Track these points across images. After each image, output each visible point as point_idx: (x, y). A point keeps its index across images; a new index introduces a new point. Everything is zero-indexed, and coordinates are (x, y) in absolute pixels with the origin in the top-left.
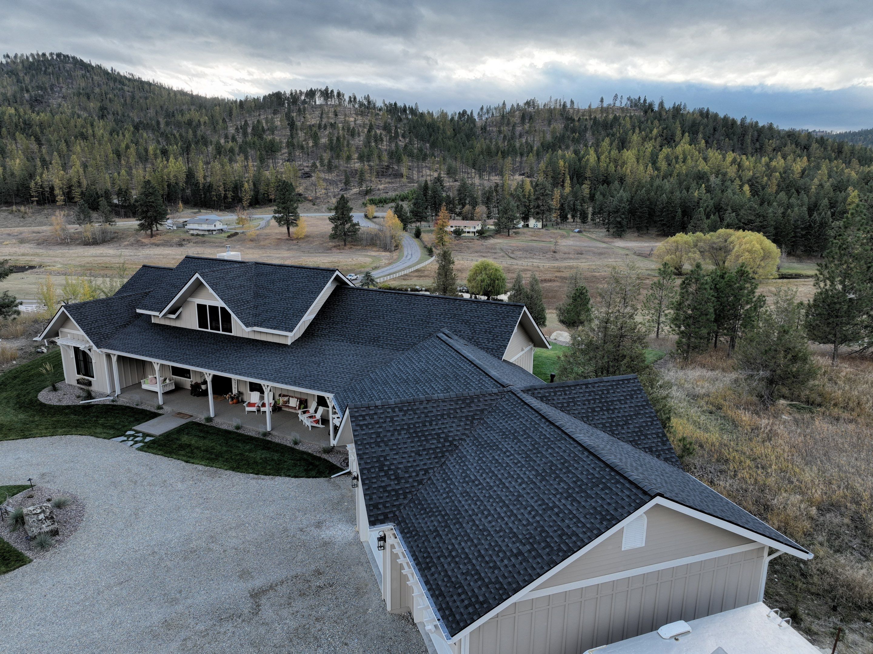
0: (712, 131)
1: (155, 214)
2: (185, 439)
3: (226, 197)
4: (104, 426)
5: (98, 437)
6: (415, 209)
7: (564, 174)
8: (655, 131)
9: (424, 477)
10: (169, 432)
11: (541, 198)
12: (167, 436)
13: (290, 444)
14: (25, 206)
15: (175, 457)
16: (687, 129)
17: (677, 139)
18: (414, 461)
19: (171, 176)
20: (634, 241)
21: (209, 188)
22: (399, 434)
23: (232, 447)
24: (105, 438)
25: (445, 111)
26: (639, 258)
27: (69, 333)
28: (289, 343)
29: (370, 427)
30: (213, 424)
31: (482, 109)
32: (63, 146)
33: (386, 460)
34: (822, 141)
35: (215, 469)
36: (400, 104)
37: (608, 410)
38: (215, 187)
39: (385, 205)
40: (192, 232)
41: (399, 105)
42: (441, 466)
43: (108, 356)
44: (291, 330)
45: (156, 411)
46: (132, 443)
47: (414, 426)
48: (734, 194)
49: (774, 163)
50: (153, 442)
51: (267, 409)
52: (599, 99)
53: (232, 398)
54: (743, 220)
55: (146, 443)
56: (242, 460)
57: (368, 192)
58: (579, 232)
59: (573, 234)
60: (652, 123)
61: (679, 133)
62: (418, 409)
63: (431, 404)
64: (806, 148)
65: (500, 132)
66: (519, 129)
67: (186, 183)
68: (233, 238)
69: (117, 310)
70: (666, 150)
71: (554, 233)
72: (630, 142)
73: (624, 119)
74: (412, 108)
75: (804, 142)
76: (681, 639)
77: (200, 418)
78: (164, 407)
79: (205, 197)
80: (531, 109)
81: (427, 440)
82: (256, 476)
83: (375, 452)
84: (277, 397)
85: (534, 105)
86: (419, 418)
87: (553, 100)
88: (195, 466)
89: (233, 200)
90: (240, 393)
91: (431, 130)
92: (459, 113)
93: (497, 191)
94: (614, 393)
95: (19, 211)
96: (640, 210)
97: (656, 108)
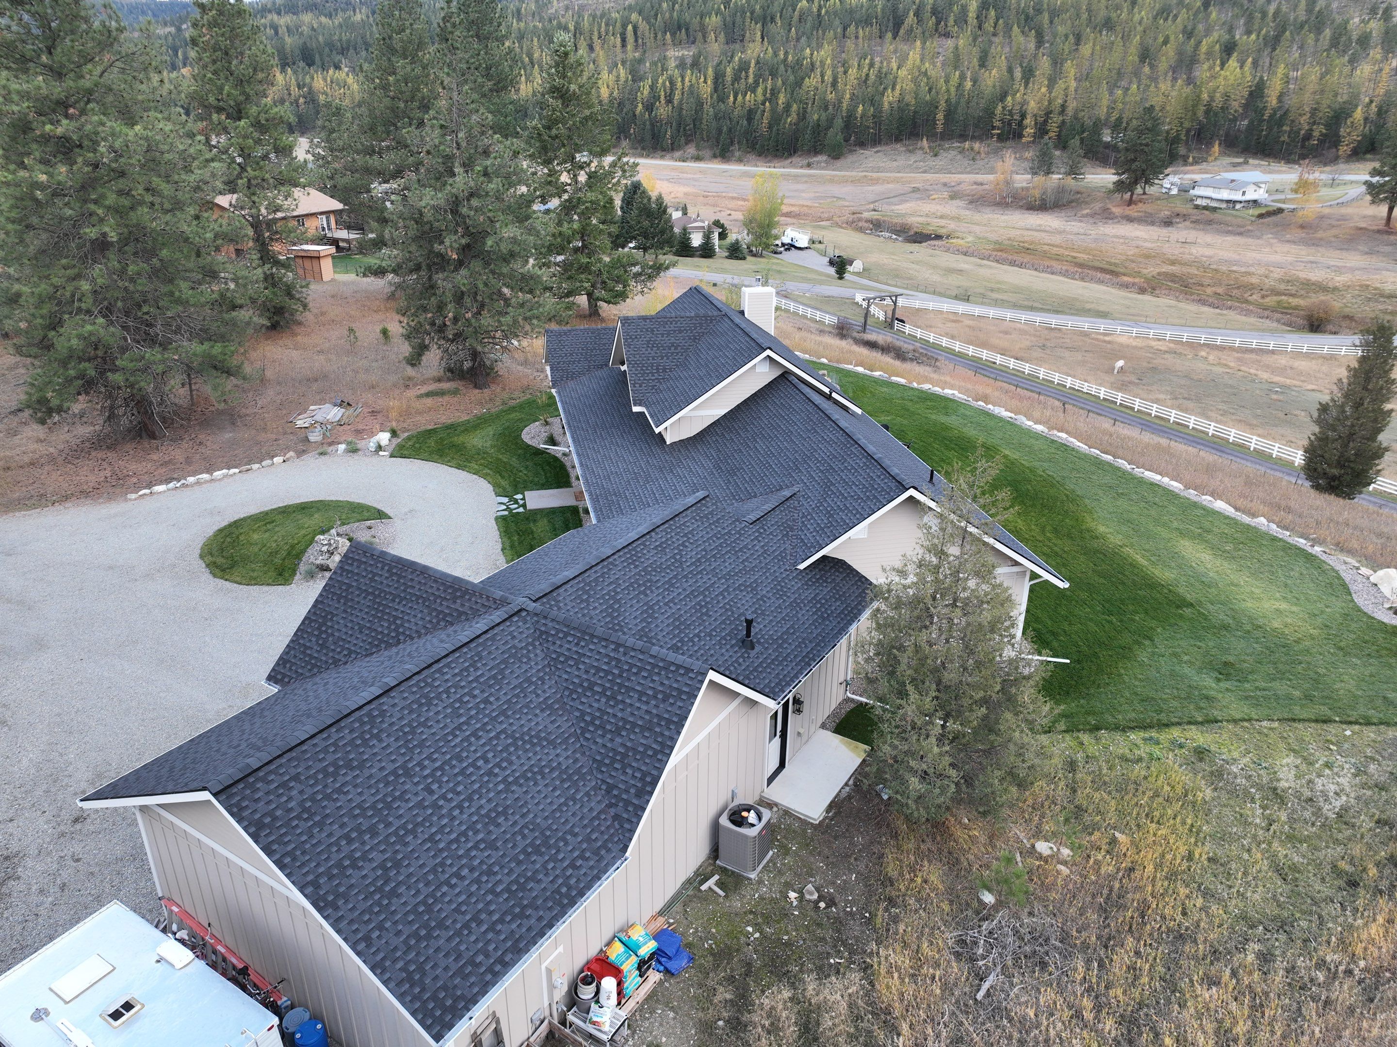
1: (1144, 166)
2: (539, 523)
3: (1308, 136)
10: (542, 509)
12: (535, 514)
21: (1280, 118)
24: (496, 493)
29: (349, 575)
40: (1199, 202)
46: (503, 508)
55: (511, 513)
68: (1266, 220)
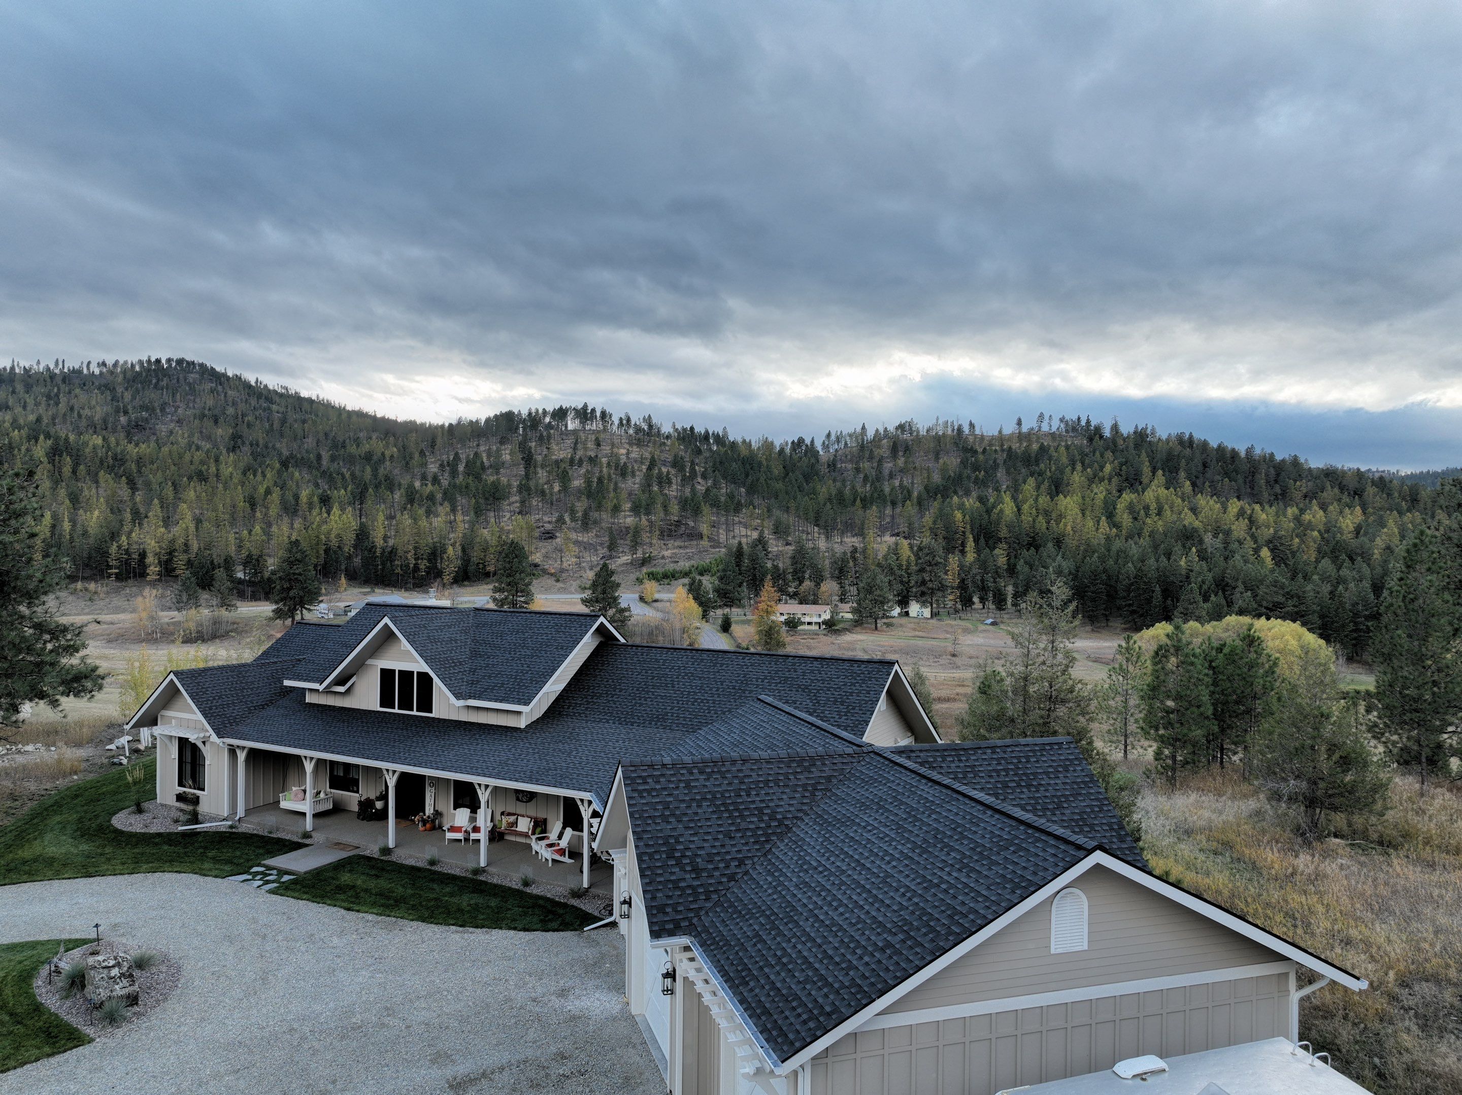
0: (1200, 468)
1: (301, 593)
2: (346, 878)
3: (416, 568)
4: (215, 860)
5: (205, 875)
6: (722, 586)
7: (963, 532)
8: (1108, 468)
9: (738, 871)
10: (320, 867)
11: (928, 569)
12: (318, 873)
13: (516, 884)
14: (96, 581)
15: (329, 902)
16: (1159, 465)
17: (1145, 480)
18: (723, 846)
19: (333, 536)
20: (1086, 638)
21: (392, 554)
22: (699, 806)
23: (422, 890)
24: (216, 877)
25: (770, 440)
26: (1095, 665)
27: (174, 718)
28: (523, 726)
29: (654, 794)
30: (393, 858)
31: (829, 435)
32: (169, 491)
33: (677, 842)
34: (1383, 483)
35: (394, 919)
36: (699, 429)
37: (1029, 786)
38: (400, 552)
39: (674, 582)
41: (697, 430)
42: (765, 855)
43: (232, 751)
44: (527, 703)
45: (300, 841)
46: (260, 883)
47: (723, 796)
48: (1246, 562)
49: (1307, 517)
50: (294, 882)
51: (483, 836)
52: (1015, 421)
53: (424, 822)
54: (1264, 603)
55: (283, 883)
56: (438, 907)
57: (645, 562)
58: (993, 624)
59: (983, 627)
60: (1102, 456)
61: (1146, 469)
62: (728, 771)
63: (748, 765)
64: (1358, 493)
65: (858, 470)
66: (888, 466)
67: (355, 547)
69: (252, 683)
70: (1128, 496)
71: (952, 626)
72: (1068, 484)
73: (1056, 449)
74: (718, 434)
75: (1353, 484)
76: (1151, 1080)
77: (372, 850)
78: (313, 834)
79: (383, 569)
80: (906, 436)
81: (742, 816)
82: (461, 929)
83: (661, 830)
84: (498, 817)
85: (911, 429)
86: (730, 784)
87: (940, 422)
88: (361, 915)
89: (428, 573)
90: (438, 814)
91: (748, 466)
92: (793, 442)
93: (854, 559)
94: (1037, 761)
95: (86, 589)
96: (1092, 588)
97: (1107, 433)
